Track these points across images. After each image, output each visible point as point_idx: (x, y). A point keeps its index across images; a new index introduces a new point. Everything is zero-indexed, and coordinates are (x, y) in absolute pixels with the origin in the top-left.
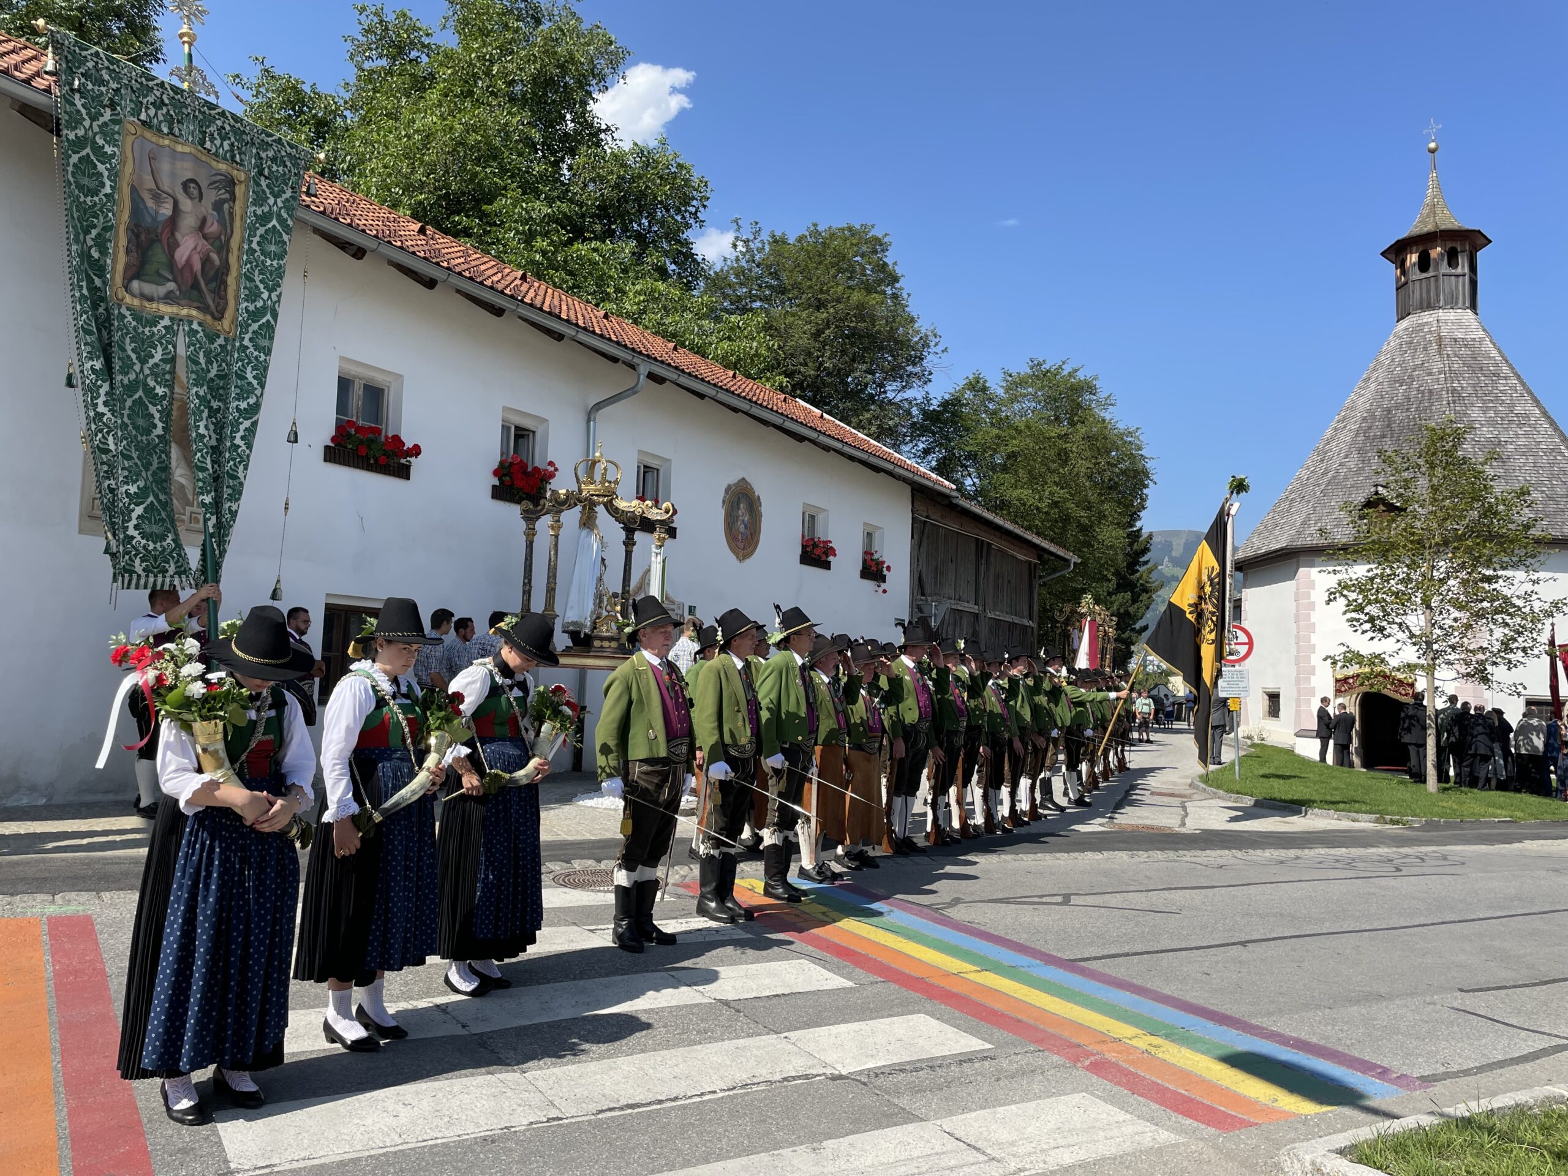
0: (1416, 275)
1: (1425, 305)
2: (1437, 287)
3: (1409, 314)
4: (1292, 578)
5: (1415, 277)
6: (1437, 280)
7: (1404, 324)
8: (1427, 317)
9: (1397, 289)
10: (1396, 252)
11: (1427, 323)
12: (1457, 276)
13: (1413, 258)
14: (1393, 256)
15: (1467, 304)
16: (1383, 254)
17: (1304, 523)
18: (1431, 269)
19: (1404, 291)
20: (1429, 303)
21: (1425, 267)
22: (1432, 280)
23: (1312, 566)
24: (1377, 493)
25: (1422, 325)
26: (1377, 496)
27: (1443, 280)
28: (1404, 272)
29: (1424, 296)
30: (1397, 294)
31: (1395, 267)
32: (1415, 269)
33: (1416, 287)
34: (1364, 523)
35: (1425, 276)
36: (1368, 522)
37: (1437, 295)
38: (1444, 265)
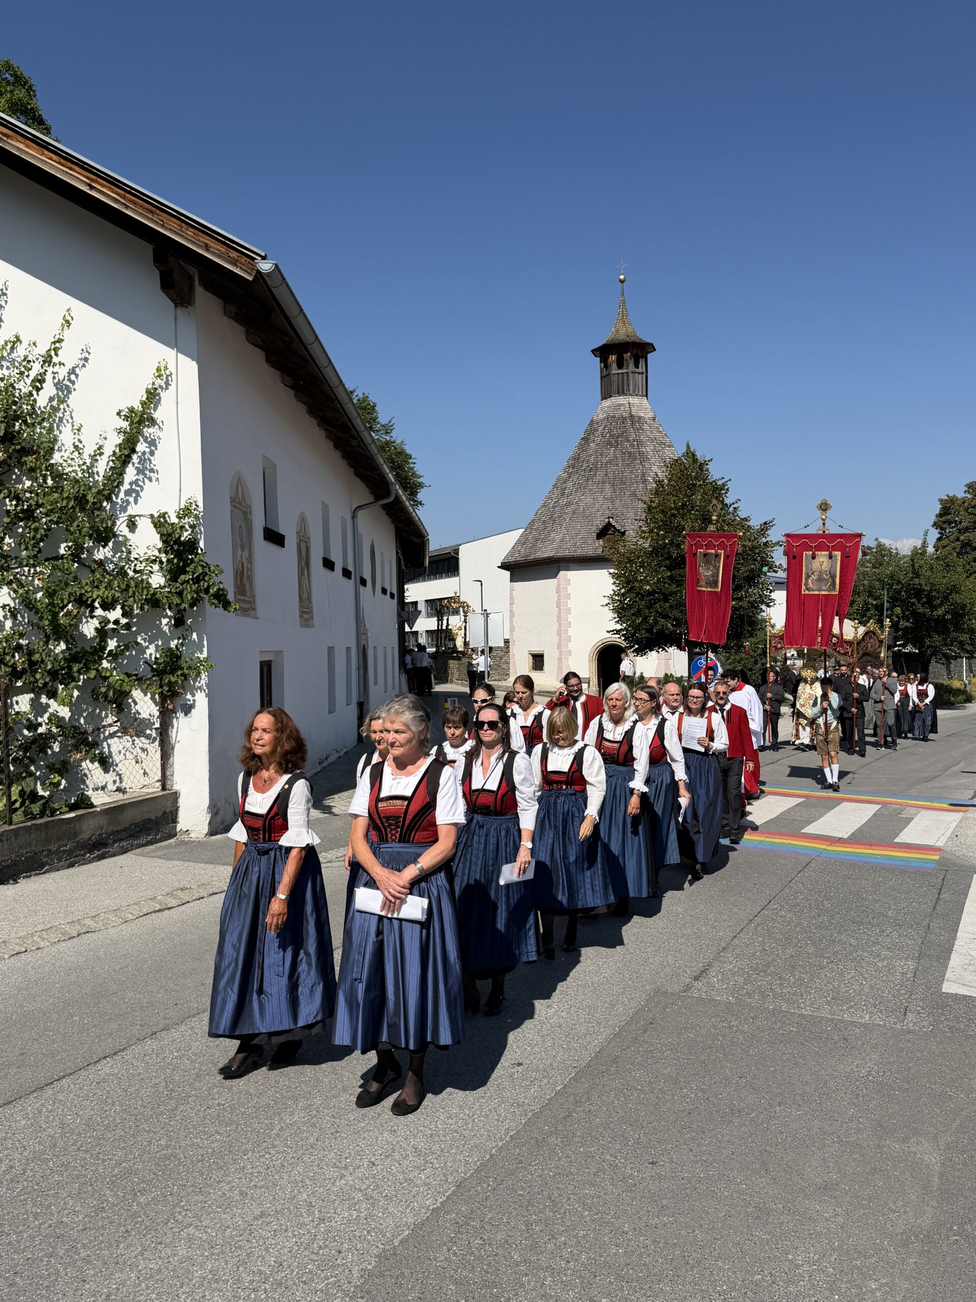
0: (615, 370)
1: (621, 391)
2: (628, 380)
3: (611, 396)
4: (555, 577)
5: (614, 372)
6: (628, 376)
7: (607, 403)
8: (621, 400)
9: (601, 378)
10: (603, 352)
11: (623, 405)
12: (639, 373)
13: (613, 358)
14: (598, 353)
15: (644, 393)
16: (593, 351)
17: (562, 541)
18: (625, 367)
19: (606, 379)
20: (623, 390)
21: (620, 365)
22: (625, 375)
23: (568, 570)
24: (609, 522)
25: (619, 405)
26: (609, 524)
27: (631, 375)
28: (606, 366)
29: (621, 385)
30: (601, 381)
31: (601, 362)
32: (614, 365)
33: (614, 378)
34: (601, 542)
35: (620, 371)
36: (604, 541)
37: (628, 385)
38: (631, 366)
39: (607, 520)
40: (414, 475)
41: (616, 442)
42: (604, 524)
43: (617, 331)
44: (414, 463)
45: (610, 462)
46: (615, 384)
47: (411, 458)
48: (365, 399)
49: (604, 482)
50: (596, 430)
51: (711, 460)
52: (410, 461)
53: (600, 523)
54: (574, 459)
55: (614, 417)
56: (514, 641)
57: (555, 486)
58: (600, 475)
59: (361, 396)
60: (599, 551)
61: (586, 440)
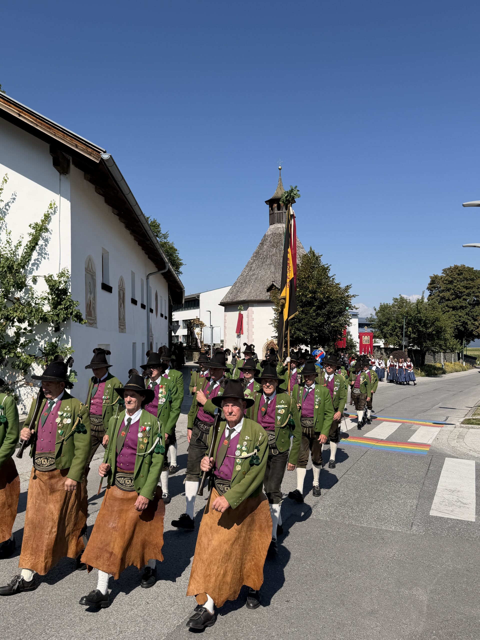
0: (276, 211)
2: (282, 216)
3: (274, 224)
4: (246, 310)
5: (276, 212)
6: (282, 214)
7: (272, 227)
8: (279, 225)
9: (270, 215)
10: (271, 202)
11: (280, 228)
13: (275, 205)
14: (268, 203)
16: (266, 202)
17: (250, 292)
18: (281, 210)
19: (272, 215)
20: (280, 221)
21: (279, 209)
22: (281, 213)
23: (253, 306)
24: (273, 284)
25: (278, 228)
26: (273, 285)
27: (284, 214)
28: (272, 209)
29: (279, 219)
30: (270, 216)
31: (270, 207)
32: (276, 209)
33: (276, 215)
34: (269, 293)
35: (279, 212)
36: (270, 293)
37: (283, 219)
38: (284, 209)
39: (272, 283)
40: (178, 259)
41: (277, 245)
42: (270, 284)
43: (278, 193)
44: (178, 253)
45: (274, 255)
46: (276, 218)
47: (176, 251)
48: (155, 222)
49: (270, 264)
50: (267, 239)
51: (322, 255)
52: (176, 252)
53: (268, 284)
54: (256, 253)
55: (276, 233)
56: (226, 341)
57: (247, 266)
58: (269, 261)
59: (153, 220)
60: (268, 298)
61: (262, 244)
